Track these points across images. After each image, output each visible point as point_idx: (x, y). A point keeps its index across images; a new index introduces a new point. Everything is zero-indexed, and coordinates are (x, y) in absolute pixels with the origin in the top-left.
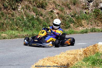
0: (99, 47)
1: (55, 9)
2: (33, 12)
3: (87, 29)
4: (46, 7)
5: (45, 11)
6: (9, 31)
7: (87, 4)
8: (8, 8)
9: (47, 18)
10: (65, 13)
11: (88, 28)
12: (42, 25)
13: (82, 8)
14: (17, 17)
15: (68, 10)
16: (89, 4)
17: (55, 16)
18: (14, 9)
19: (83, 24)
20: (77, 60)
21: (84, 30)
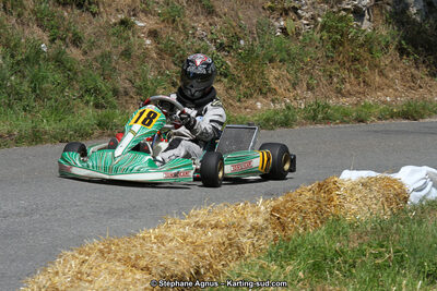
0: (342, 191)
1: (141, 15)
2: (35, 26)
3: (288, 108)
4: (98, 5)
5: (94, 21)
9: (106, 56)
10: (187, 34)
11: (294, 104)
12: (81, 88)
13: (270, 8)
15: (202, 17)
17: (140, 45)
19: (273, 86)
20: (241, 254)
21: (276, 112)
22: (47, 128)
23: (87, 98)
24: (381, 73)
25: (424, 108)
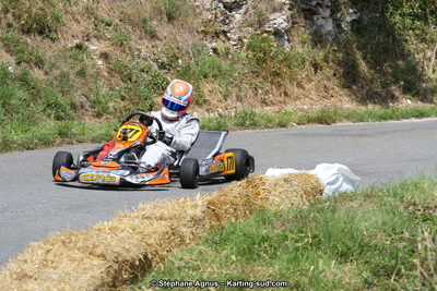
0: (267, 186)
7: (219, 15)
9: (64, 76)
10: (133, 56)
11: (226, 113)
12: (44, 103)
13: (203, 31)
16: (227, 18)
17: (94, 65)
19: (207, 98)
20: (182, 241)
21: (210, 121)
22: (15, 137)
23: (49, 111)
24: (299, 85)
25: (335, 114)
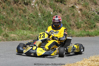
1: (77, 5)
4: (66, 2)
5: (65, 6)
6: (20, 31)
8: (19, 2)
14: (29, 14)
15: (94, 5)
18: (26, 4)
